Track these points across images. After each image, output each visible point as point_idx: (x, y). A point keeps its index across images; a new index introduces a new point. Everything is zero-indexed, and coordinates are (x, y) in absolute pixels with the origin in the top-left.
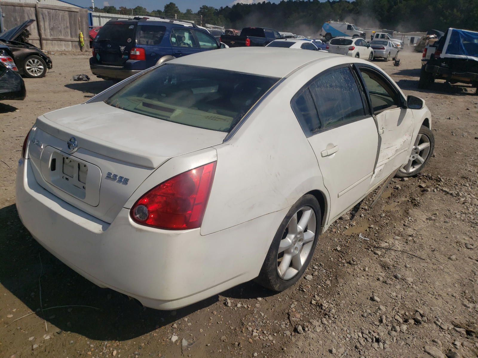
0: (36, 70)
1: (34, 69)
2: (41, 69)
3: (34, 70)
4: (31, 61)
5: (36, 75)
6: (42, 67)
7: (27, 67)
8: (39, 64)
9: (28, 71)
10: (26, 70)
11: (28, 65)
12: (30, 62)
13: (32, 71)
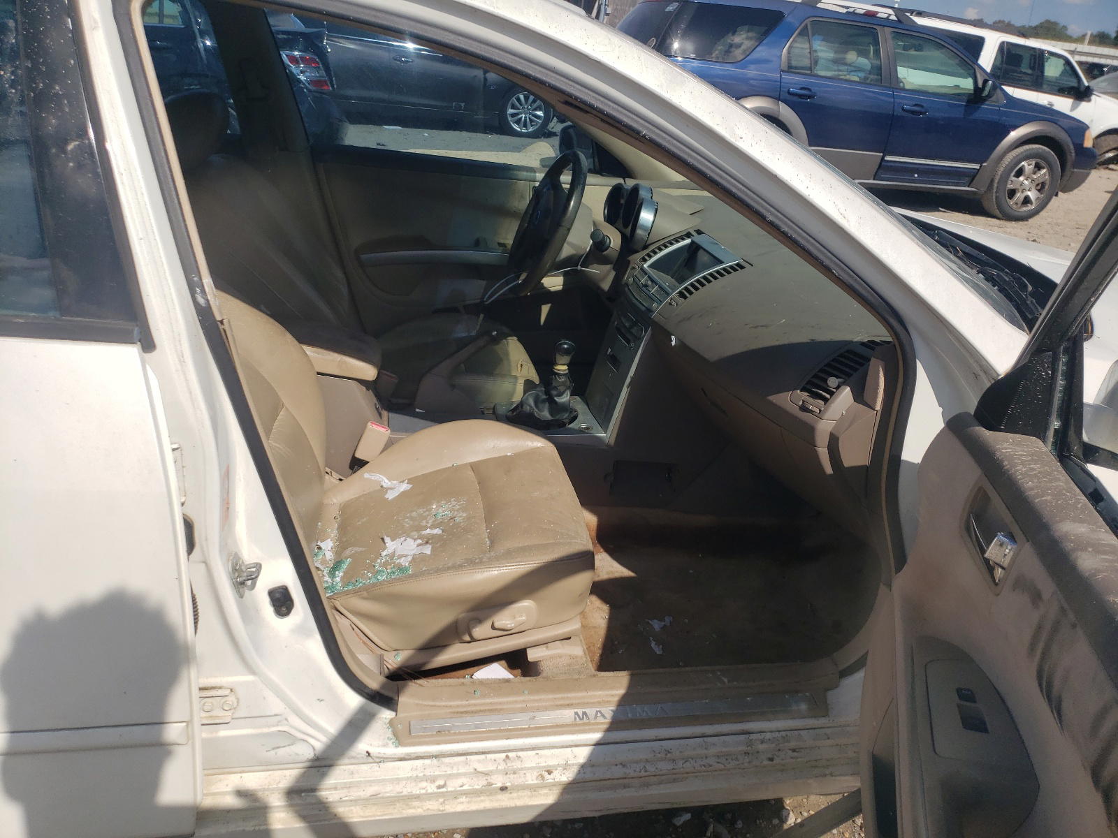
0: (528, 120)
1: (524, 116)
2: (538, 117)
3: (523, 118)
4: (522, 97)
5: (524, 130)
6: (540, 113)
7: (510, 111)
8: (535, 106)
9: (510, 119)
10: (506, 115)
11: (513, 107)
12: (518, 100)
13: (518, 122)
